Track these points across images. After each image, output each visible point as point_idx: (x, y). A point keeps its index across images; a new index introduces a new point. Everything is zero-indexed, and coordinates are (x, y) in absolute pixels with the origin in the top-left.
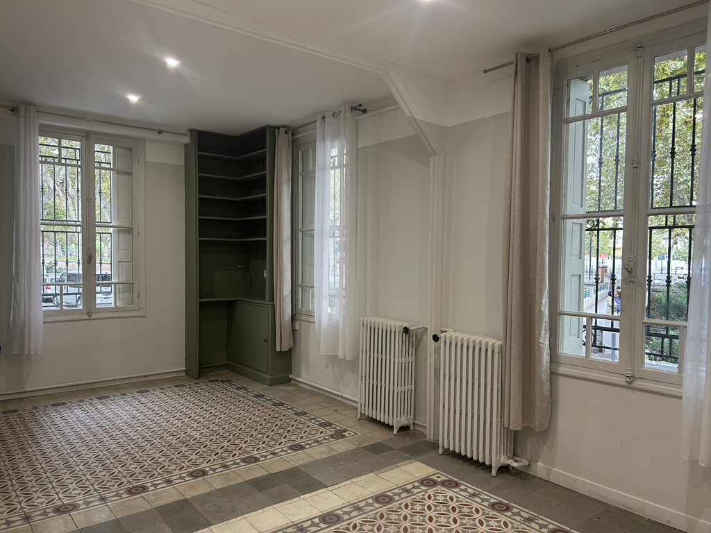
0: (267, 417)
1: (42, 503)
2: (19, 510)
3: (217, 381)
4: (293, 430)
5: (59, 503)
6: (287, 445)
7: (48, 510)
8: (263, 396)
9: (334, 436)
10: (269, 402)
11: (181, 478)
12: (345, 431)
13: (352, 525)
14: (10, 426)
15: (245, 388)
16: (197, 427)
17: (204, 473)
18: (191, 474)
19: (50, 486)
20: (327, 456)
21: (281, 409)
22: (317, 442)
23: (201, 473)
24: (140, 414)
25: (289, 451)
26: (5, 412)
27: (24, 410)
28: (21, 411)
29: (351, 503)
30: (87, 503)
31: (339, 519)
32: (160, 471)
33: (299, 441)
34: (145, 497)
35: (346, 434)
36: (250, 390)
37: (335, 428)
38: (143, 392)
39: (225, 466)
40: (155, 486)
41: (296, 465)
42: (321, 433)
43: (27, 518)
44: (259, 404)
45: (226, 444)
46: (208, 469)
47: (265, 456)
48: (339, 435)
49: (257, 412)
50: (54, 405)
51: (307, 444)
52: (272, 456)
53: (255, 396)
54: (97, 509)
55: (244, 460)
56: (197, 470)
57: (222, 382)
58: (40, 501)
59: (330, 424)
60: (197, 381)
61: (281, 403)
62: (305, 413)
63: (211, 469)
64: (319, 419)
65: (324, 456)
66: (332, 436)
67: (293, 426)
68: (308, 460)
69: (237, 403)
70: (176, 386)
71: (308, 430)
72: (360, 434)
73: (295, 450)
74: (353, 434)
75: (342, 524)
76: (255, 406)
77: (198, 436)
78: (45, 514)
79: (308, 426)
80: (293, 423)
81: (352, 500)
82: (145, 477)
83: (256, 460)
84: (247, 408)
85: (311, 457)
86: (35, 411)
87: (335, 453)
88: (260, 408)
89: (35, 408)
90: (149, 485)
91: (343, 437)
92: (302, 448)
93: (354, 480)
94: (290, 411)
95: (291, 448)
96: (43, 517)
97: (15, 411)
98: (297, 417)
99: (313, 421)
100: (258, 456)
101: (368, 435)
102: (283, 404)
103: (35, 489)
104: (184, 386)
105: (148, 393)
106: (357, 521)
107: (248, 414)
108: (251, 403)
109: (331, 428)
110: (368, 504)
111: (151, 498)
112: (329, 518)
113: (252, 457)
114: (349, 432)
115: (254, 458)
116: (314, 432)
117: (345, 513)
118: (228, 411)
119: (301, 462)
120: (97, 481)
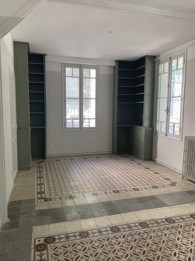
0: (143, 173)
1: (65, 194)
2: (58, 195)
3: (124, 156)
4: (153, 180)
5: (70, 195)
6: (151, 185)
7: (67, 197)
8: (141, 164)
9: (171, 185)
10: (143, 167)
11: (110, 192)
12: (176, 183)
13: (180, 225)
14: (58, 165)
15: (134, 160)
16: (116, 173)
17: (118, 192)
18: (114, 191)
19: (68, 188)
20: (168, 193)
21: (148, 170)
22: (164, 186)
23: (117, 192)
24: (96, 166)
25: (152, 188)
26: (56, 160)
27: (62, 160)
28: (61, 161)
29: (180, 215)
30: (79, 196)
31: (174, 222)
32: (103, 188)
33: (156, 185)
34: (98, 197)
35: (176, 184)
36: (136, 161)
37: (171, 181)
38: (98, 158)
39: (126, 191)
40: (101, 194)
41: (154, 195)
42: (165, 182)
43: (60, 198)
44: (140, 167)
45: (127, 181)
46: (120, 190)
47: (142, 189)
48: (173, 184)
49: (138, 171)
50: (70, 159)
51: (159, 186)
52: (144, 189)
53: (138, 164)
54: (82, 199)
55: (134, 189)
56: (116, 190)
57: (125, 157)
58: (65, 193)
59: (169, 179)
60: (116, 155)
61: (148, 168)
62: (158, 173)
63: (121, 191)
64: (164, 177)
65: (167, 193)
66: (170, 185)
67: (153, 178)
68: (160, 193)
69: (131, 166)
70: (109, 157)
71: (160, 180)
72: (183, 185)
73: (154, 188)
74: (179, 185)
75: (175, 224)
76: (138, 168)
77: (116, 177)
78: (66, 198)
79: (160, 179)
80: (153, 177)
81: (180, 214)
82: (98, 190)
83: (138, 190)
84: (134, 168)
85: (161, 192)
86: (65, 161)
87: (172, 192)
88: (140, 169)
89: (65, 160)
90: (99, 193)
91: (175, 185)
92: (157, 187)
93: (180, 205)
94: (152, 171)
95: (152, 187)
96: (65, 199)
97: (59, 160)
98: (155, 175)
99: (162, 177)
100: (139, 188)
101: (186, 186)
102: (149, 168)
103: (63, 188)
104: (112, 157)
105: (99, 158)
106: (183, 224)
107: (135, 171)
108: (136, 166)
109: (170, 181)
110: (187, 218)
111: (100, 198)
112: (170, 220)
113: (136, 188)
114: (178, 184)
115: (138, 189)
116: (162, 182)
117: (176, 219)
118: (127, 169)
119: (157, 194)
120: (82, 189)
